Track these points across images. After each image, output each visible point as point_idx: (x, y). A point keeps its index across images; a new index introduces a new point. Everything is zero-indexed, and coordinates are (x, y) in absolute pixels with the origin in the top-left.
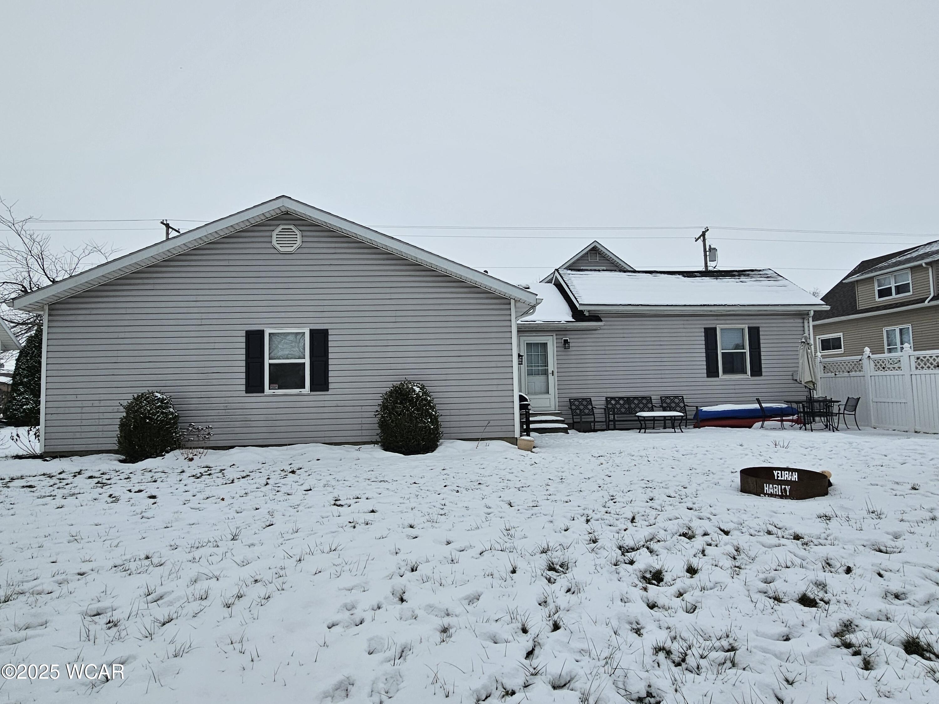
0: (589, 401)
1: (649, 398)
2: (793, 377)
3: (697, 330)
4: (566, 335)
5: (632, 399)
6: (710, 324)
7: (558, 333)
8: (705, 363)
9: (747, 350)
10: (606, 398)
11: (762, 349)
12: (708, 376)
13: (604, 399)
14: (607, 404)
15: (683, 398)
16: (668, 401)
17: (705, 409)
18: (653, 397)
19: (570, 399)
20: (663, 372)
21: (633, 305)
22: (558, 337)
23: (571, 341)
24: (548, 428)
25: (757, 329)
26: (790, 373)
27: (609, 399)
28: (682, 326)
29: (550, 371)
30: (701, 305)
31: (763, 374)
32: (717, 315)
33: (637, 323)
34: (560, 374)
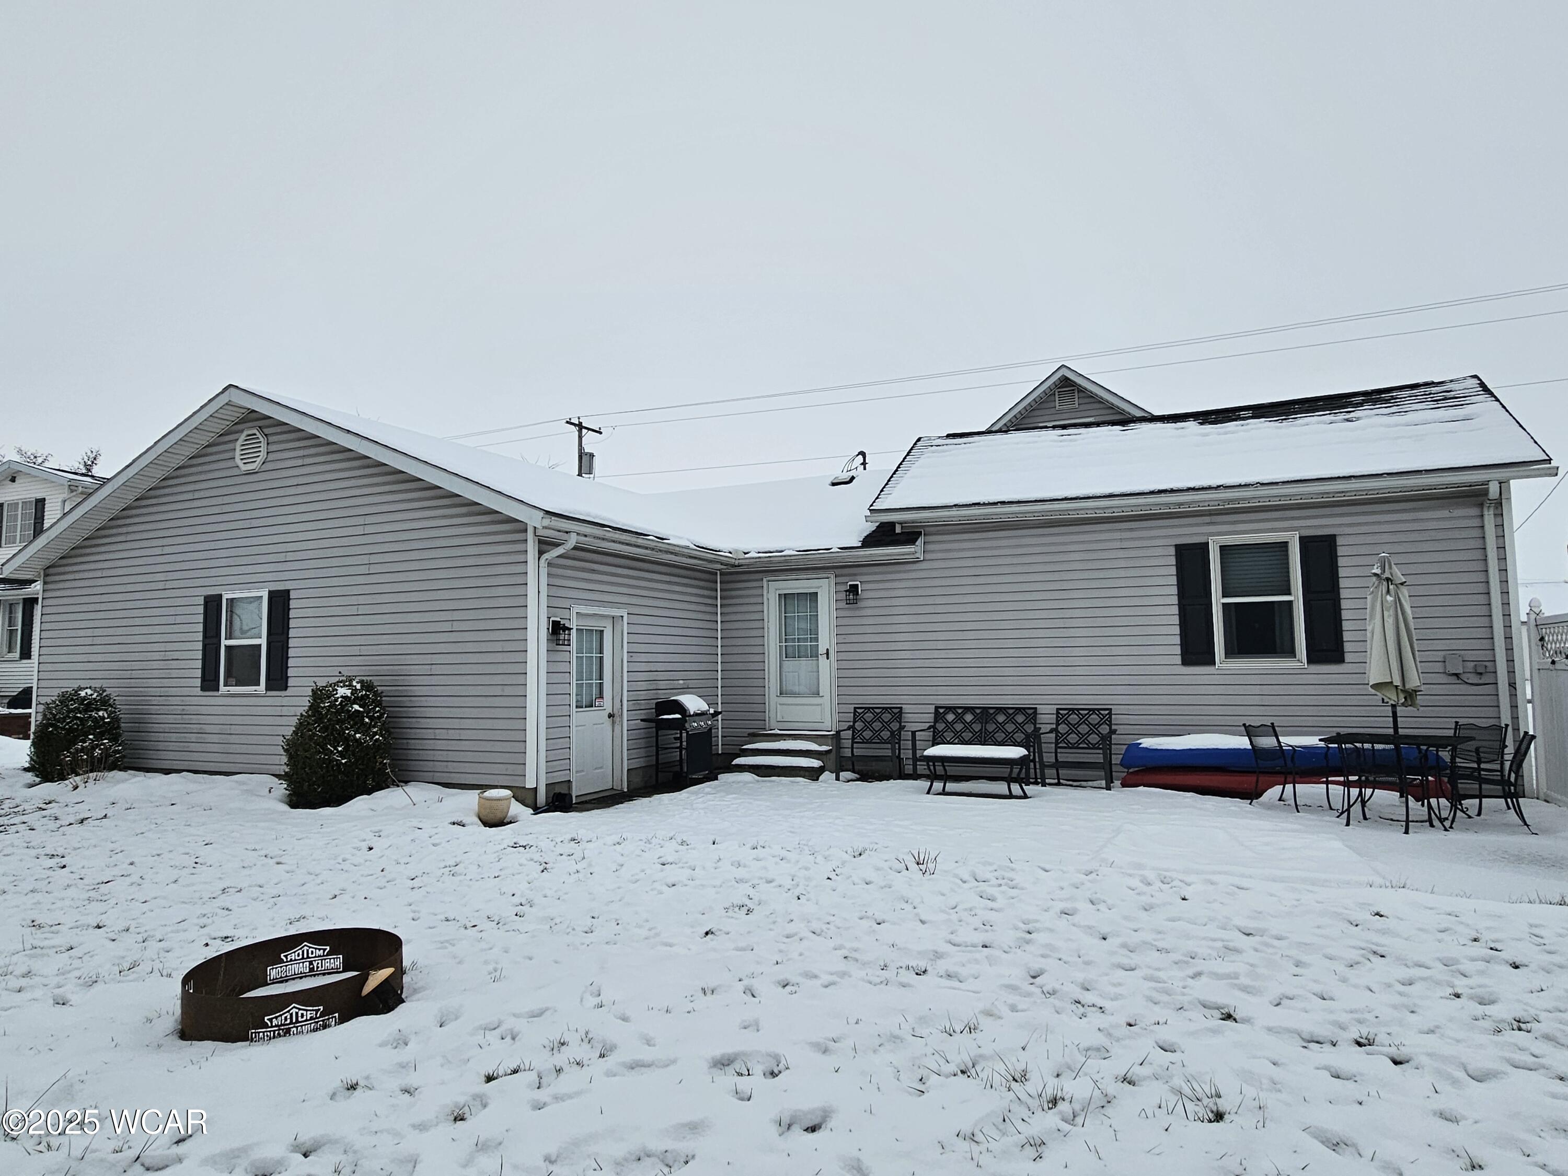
0: (897, 713)
1: (1030, 712)
2: (1445, 667)
3: (1159, 551)
4: (855, 575)
5: (991, 711)
6: (1190, 534)
7: (838, 571)
8: (1177, 630)
9: (1297, 597)
10: (937, 708)
11: (1344, 594)
12: (1186, 662)
13: (932, 709)
14: (936, 721)
15: (1110, 714)
16: (1074, 718)
17: (1148, 742)
18: (1041, 709)
19: (855, 708)
20: (1067, 652)
21: (984, 504)
22: (840, 580)
23: (866, 586)
24: (778, 767)
25: (1329, 542)
26: (1439, 656)
27: (941, 711)
28: (1118, 545)
29: (822, 650)
30: (1152, 493)
31: (1348, 657)
32: (1210, 513)
33: (1005, 542)
34: (843, 656)
